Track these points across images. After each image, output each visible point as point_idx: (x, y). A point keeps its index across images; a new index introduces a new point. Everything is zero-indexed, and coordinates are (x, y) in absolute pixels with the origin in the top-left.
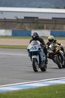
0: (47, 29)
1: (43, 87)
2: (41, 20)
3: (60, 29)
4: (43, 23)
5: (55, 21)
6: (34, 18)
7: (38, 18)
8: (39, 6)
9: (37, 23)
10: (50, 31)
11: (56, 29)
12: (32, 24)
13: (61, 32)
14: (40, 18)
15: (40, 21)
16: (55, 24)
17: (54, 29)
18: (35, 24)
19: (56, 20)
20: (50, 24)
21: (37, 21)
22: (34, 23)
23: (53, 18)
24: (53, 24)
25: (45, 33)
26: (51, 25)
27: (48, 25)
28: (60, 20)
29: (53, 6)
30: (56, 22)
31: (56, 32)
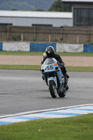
0: (25, 40)
2: (16, 27)
3: (43, 40)
4: (20, 32)
5: (37, 29)
6: (6, 24)
7: (11, 24)
8: (13, 8)
9: (10, 32)
10: (29, 43)
12: (3, 34)
14: (14, 25)
15: (15, 30)
16: (36, 33)
17: (35, 40)
19: (38, 27)
21: (10, 28)
22: (6, 32)
23: (33, 25)
24: (33, 33)
25: (22, 46)
27: (26, 35)
28: (43, 27)
29: (33, 7)
30: (38, 31)
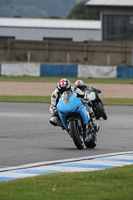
0: (34, 60)
1: (26, 179)
2: (20, 42)
3: (59, 61)
4: (25, 49)
5: (50, 44)
7: (13, 38)
8: (16, 14)
9: (12, 49)
10: (39, 65)
11: (53, 61)
12: (2, 51)
13: (62, 67)
14: (17, 38)
16: (49, 50)
17: (48, 61)
18: (9, 51)
19: (52, 42)
20: (38, 50)
21: (12, 43)
22: (6, 48)
23: (45, 39)
24: (45, 50)
25: (29, 69)
26: (41, 52)
27: (35, 53)
28: (60, 42)
30: (52, 47)
31: (52, 67)
